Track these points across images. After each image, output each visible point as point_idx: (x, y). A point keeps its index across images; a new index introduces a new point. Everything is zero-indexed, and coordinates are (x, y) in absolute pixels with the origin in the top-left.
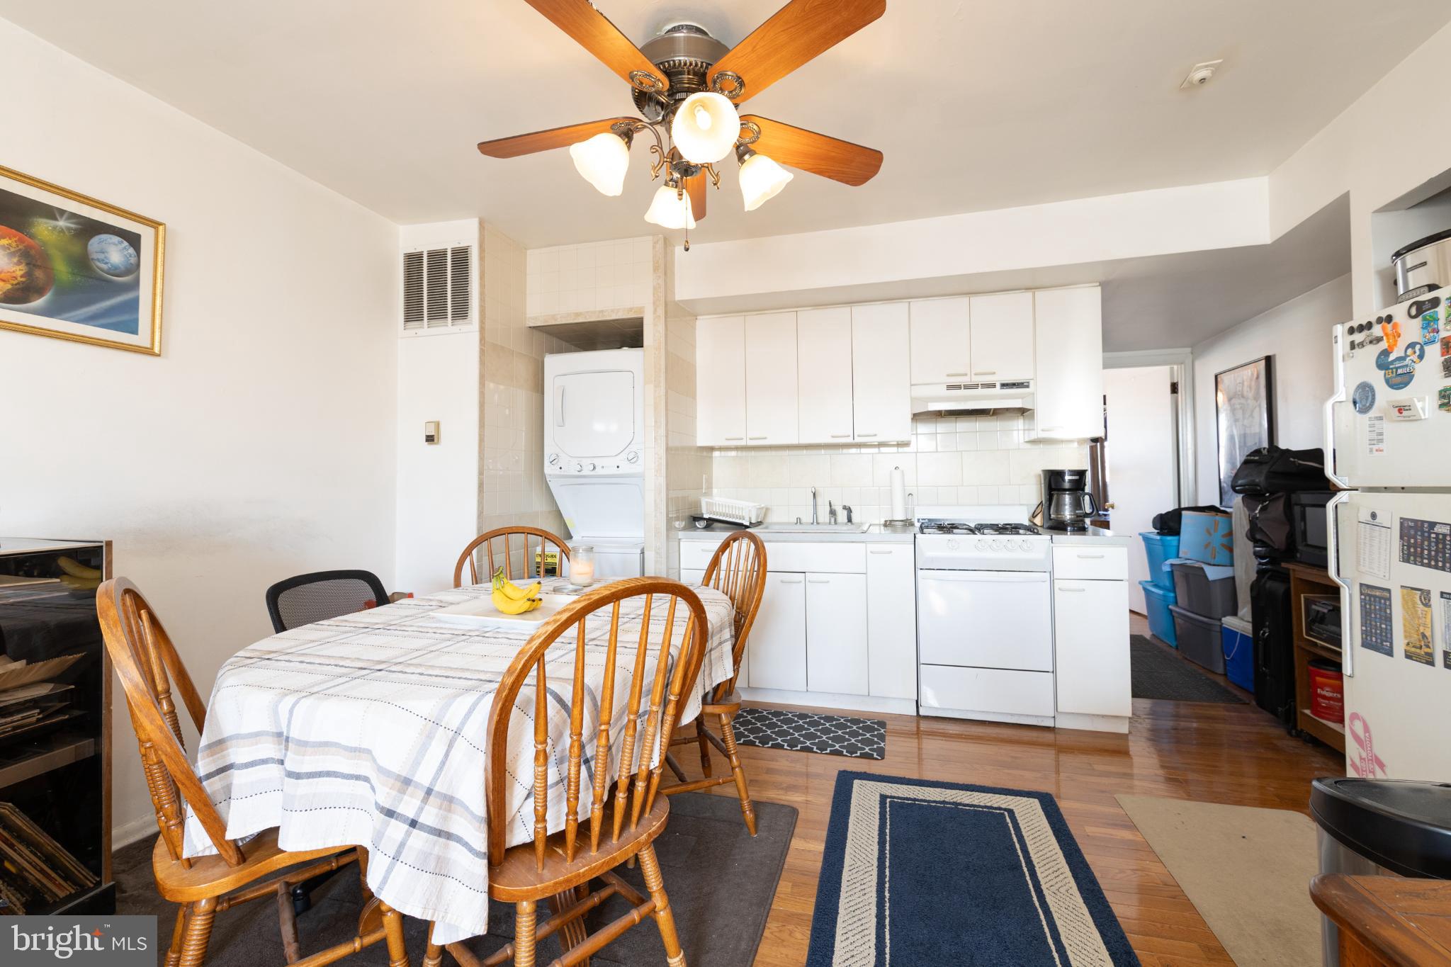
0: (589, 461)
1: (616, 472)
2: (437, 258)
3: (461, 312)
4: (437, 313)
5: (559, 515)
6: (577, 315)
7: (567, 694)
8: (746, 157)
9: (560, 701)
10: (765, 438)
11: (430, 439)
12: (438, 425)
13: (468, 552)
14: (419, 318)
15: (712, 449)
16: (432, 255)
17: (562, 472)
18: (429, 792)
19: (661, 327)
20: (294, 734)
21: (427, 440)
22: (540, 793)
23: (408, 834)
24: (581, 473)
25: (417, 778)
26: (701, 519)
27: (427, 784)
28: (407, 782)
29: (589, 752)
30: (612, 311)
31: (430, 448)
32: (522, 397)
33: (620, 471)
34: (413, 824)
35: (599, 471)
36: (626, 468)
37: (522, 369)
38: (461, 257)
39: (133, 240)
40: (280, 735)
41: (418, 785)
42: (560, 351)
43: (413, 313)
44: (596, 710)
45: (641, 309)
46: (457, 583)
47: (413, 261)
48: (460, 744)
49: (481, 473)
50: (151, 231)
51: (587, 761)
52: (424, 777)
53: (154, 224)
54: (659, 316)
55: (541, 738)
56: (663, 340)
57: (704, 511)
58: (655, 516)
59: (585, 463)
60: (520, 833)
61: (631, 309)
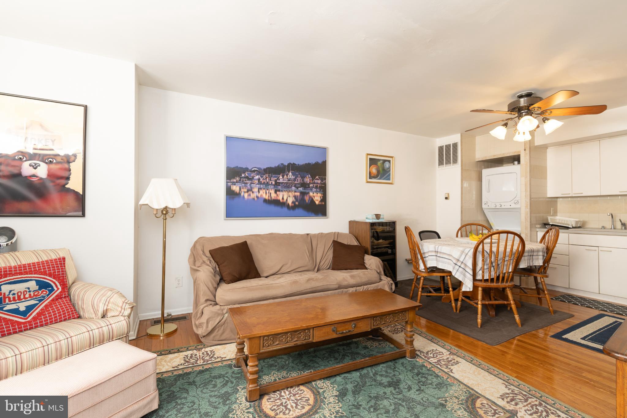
0: (499, 204)
1: (510, 207)
2: (448, 147)
3: (455, 161)
4: (448, 162)
5: (488, 221)
6: (494, 156)
7: (488, 251)
8: (546, 121)
9: (487, 252)
10: (582, 193)
11: (446, 198)
12: (448, 194)
13: (460, 229)
14: (443, 164)
15: (557, 198)
16: (446, 146)
17: (489, 207)
18: (462, 262)
19: (528, 157)
20: (439, 251)
21: (445, 199)
22: (483, 269)
23: (459, 268)
24: (496, 208)
25: (460, 260)
26: (548, 224)
27: (462, 261)
28: (458, 260)
29: (494, 265)
30: (508, 153)
31: (447, 200)
32: (474, 184)
33: (511, 207)
34: (460, 267)
35: (503, 207)
36: (513, 206)
37: (474, 175)
38: (455, 145)
39: (389, 161)
40: (436, 251)
41: (460, 261)
42: (488, 167)
43: (441, 163)
44: (495, 256)
45: (520, 152)
46: (457, 236)
47: (441, 149)
48: (467, 256)
49: (462, 208)
50: (392, 159)
51: (493, 266)
52: (461, 260)
53: (392, 157)
54: (527, 154)
55: (483, 257)
56: (528, 161)
57: (549, 221)
58: (525, 222)
59: (497, 204)
60: (479, 277)
61: (515, 152)
